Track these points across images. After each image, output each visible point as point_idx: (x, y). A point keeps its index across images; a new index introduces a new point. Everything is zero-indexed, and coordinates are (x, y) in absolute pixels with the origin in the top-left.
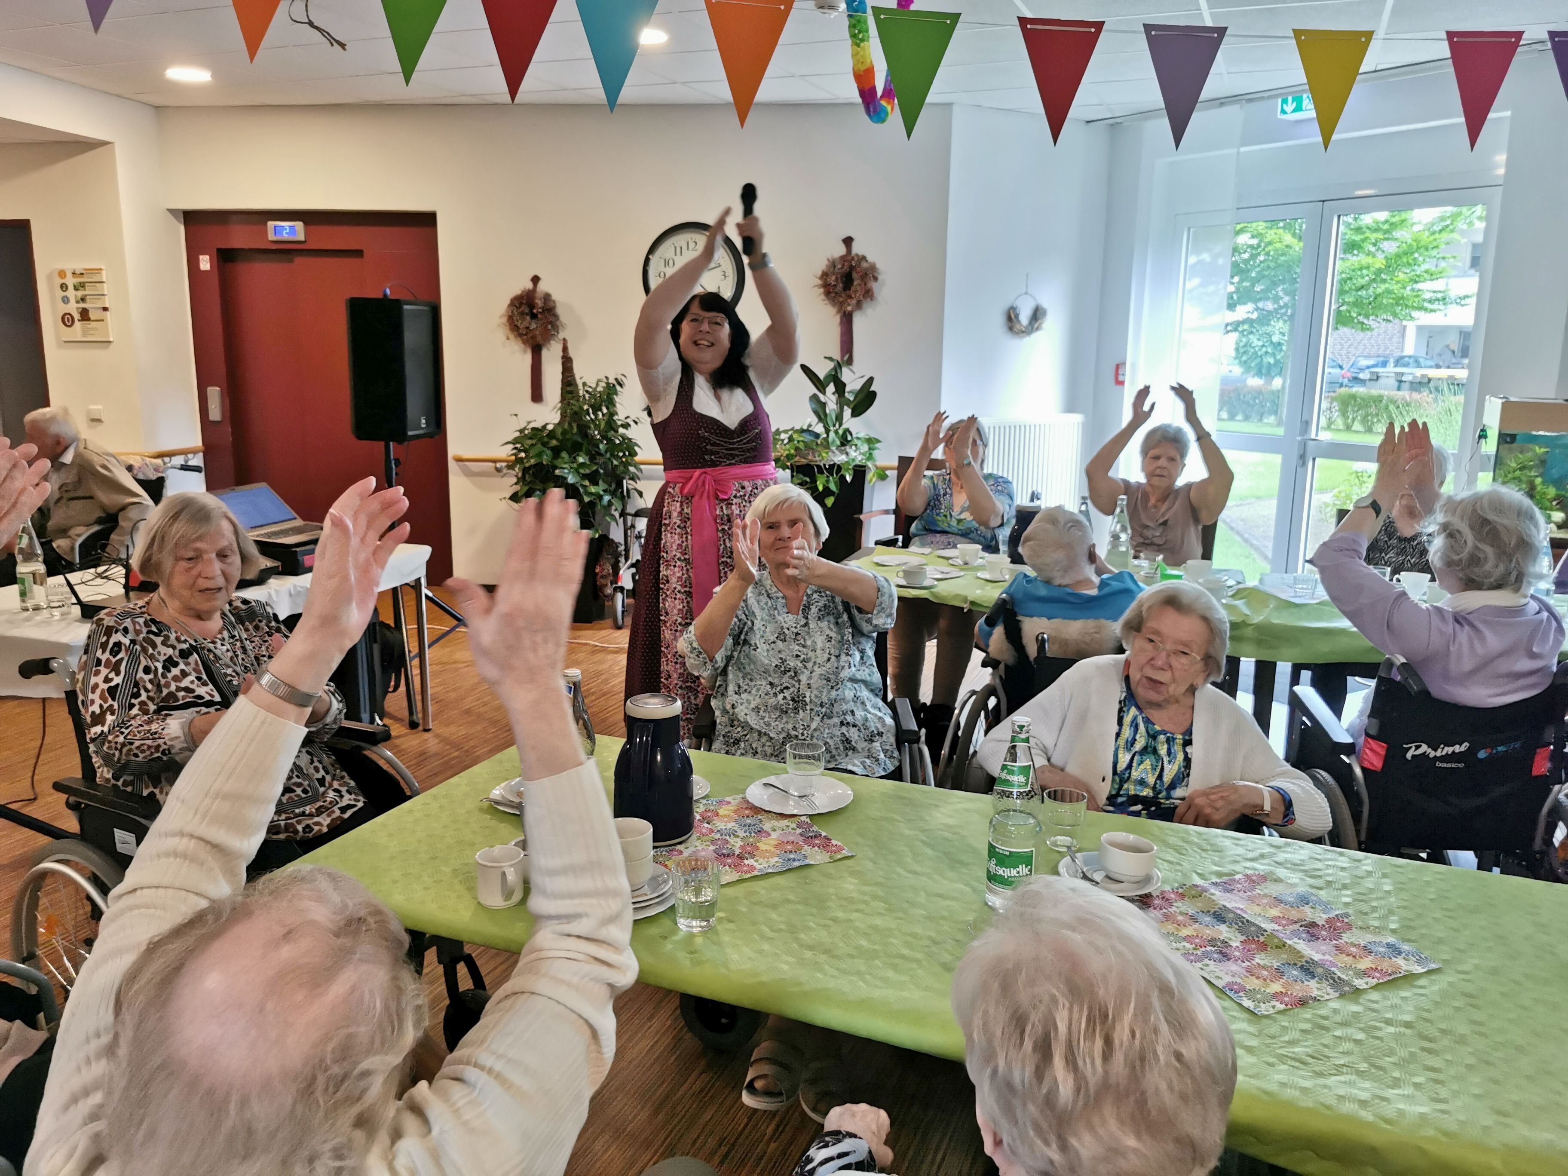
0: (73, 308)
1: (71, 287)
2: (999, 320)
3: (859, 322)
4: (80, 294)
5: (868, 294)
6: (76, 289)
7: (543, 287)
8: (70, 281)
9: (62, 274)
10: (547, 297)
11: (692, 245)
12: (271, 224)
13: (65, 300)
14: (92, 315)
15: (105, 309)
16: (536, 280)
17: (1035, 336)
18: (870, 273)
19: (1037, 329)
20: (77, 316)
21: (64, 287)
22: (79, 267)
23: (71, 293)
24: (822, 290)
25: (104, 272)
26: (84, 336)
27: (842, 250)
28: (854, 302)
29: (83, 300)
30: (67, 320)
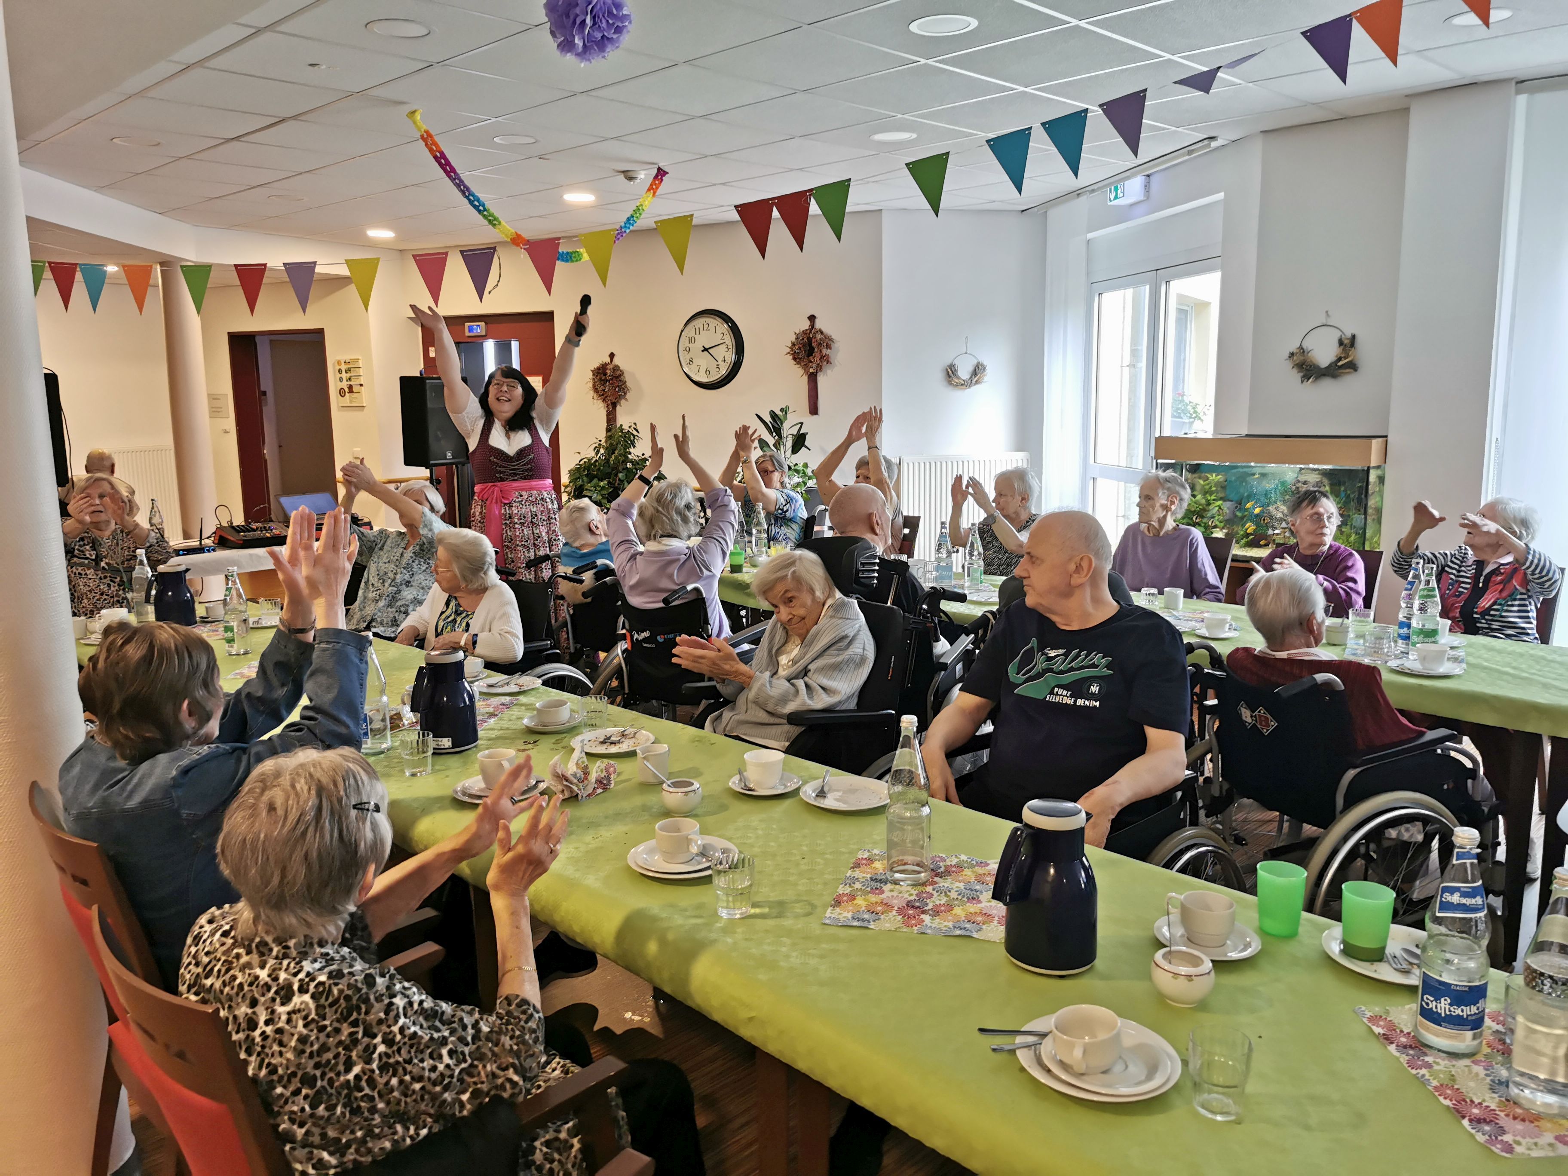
0: (345, 385)
1: (344, 372)
2: (940, 376)
3: (821, 379)
4: (348, 375)
5: (826, 359)
6: (346, 372)
7: (616, 361)
8: (344, 367)
9: (339, 363)
10: (616, 368)
11: (706, 326)
12: (467, 324)
13: (341, 379)
14: (354, 390)
15: (361, 385)
16: (612, 356)
17: (975, 388)
18: (828, 342)
19: (977, 382)
20: (347, 390)
21: (340, 371)
22: (347, 358)
23: (344, 375)
24: (791, 357)
25: (360, 361)
26: (351, 402)
27: (806, 325)
28: (814, 365)
29: (350, 379)
30: (342, 393)
